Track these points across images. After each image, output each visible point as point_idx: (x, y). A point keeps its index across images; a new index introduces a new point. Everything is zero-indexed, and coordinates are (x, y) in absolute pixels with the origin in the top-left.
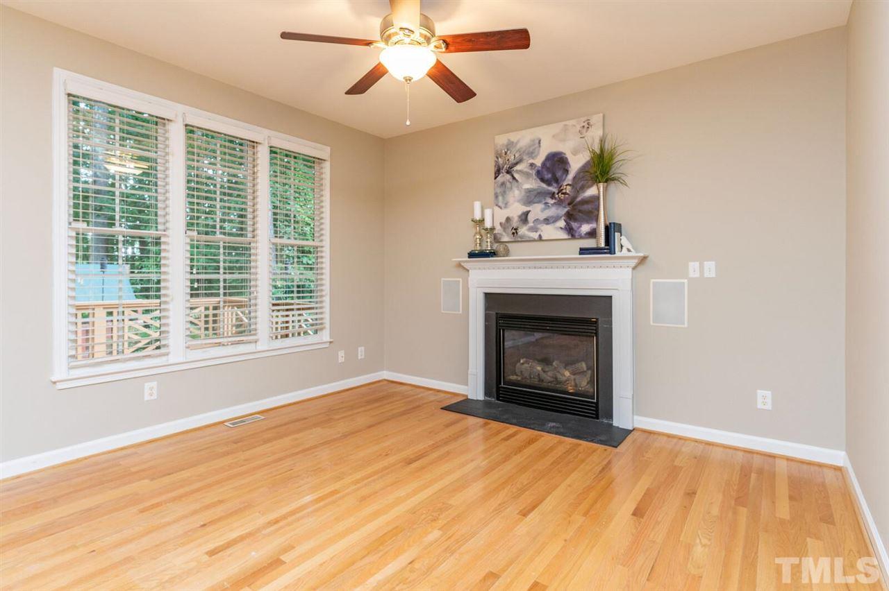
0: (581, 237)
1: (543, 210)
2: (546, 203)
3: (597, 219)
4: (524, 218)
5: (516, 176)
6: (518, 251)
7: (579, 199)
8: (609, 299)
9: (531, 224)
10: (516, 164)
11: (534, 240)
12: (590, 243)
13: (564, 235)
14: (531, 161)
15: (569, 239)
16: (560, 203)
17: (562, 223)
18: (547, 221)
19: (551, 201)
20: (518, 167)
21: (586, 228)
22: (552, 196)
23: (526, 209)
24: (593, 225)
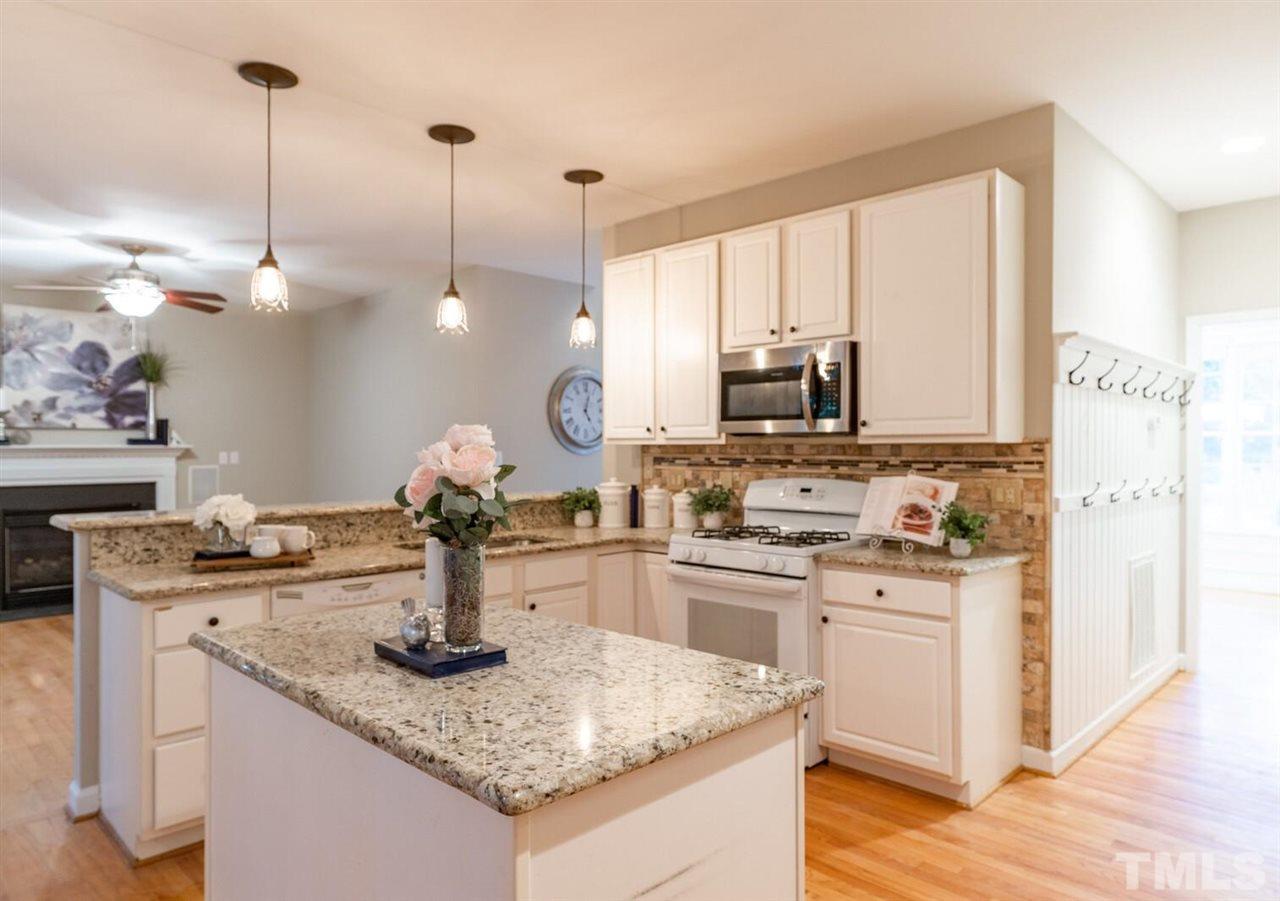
0: (124, 428)
1: (76, 398)
2: (82, 392)
3: (146, 413)
4: (51, 404)
5: (39, 356)
6: (40, 440)
7: (121, 392)
8: (152, 486)
9: (61, 411)
10: (38, 343)
11: (65, 429)
12: (137, 435)
13: (105, 425)
14: (60, 344)
15: (108, 430)
16: (99, 393)
17: (102, 413)
18: (83, 409)
19: (88, 390)
20: (42, 348)
21: (129, 420)
22: (90, 385)
23: (52, 394)
24: (141, 418)
